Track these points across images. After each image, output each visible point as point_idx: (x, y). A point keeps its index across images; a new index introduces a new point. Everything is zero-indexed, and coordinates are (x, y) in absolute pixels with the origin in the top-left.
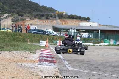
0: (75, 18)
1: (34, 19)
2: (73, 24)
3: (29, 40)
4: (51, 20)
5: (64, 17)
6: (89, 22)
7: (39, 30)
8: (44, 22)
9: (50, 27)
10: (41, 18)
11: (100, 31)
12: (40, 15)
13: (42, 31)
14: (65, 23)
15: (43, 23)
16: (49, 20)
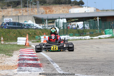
0: (63, 4)
1: (6, 9)
2: (61, 11)
3: (2, 39)
4: (30, 9)
5: (48, 3)
6: (83, 7)
7: (14, 24)
8: (21, 11)
9: (30, 18)
10: (15, 7)
11: (98, 18)
12: (14, 2)
13: (19, 24)
14: (50, 11)
15: (20, 13)
16: (27, 9)
